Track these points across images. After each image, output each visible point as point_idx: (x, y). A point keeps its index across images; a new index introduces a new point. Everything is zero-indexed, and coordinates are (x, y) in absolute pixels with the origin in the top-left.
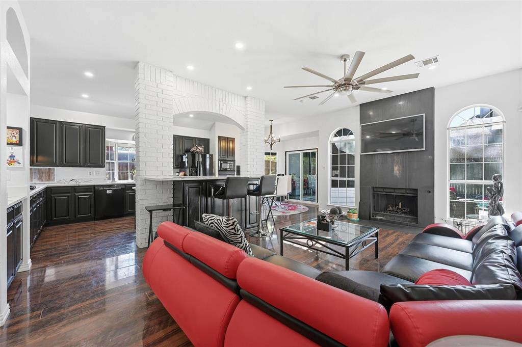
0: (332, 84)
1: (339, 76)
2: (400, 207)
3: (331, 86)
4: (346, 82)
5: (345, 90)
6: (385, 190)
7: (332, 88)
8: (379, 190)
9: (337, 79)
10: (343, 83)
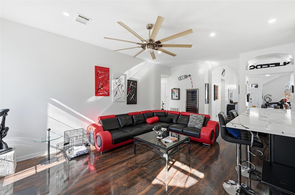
4: (150, 42)
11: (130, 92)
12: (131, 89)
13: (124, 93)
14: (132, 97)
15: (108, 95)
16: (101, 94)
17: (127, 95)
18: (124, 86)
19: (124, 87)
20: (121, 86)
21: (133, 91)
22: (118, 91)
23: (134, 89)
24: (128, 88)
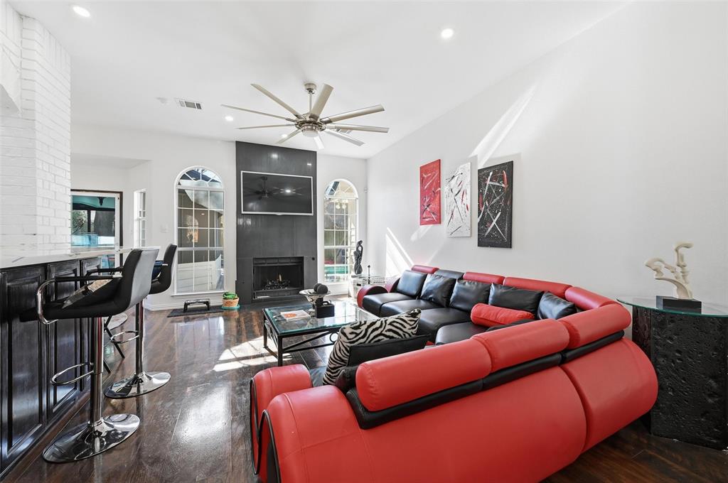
0: (295, 118)
1: (304, 110)
2: (281, 280)
3: (294, 121)
4: (312, 119)
5: (312, 129)
6: (268, 261)
7: (293, 123)
8: (260, 262)
9: (301, 113)
10: (308, 119)
11: (486, 208)
12: (489, 196)
13: (468, 213)
14: (494, 223)
15: (439, 221)
16: (427, 220)
17: (479, 216)
18: (468, 192)
19: (468, 196)
20: (461, 193)
21: (498, 202)
22: (456, 209)
23: (498, 193)
24: (480, 194)
